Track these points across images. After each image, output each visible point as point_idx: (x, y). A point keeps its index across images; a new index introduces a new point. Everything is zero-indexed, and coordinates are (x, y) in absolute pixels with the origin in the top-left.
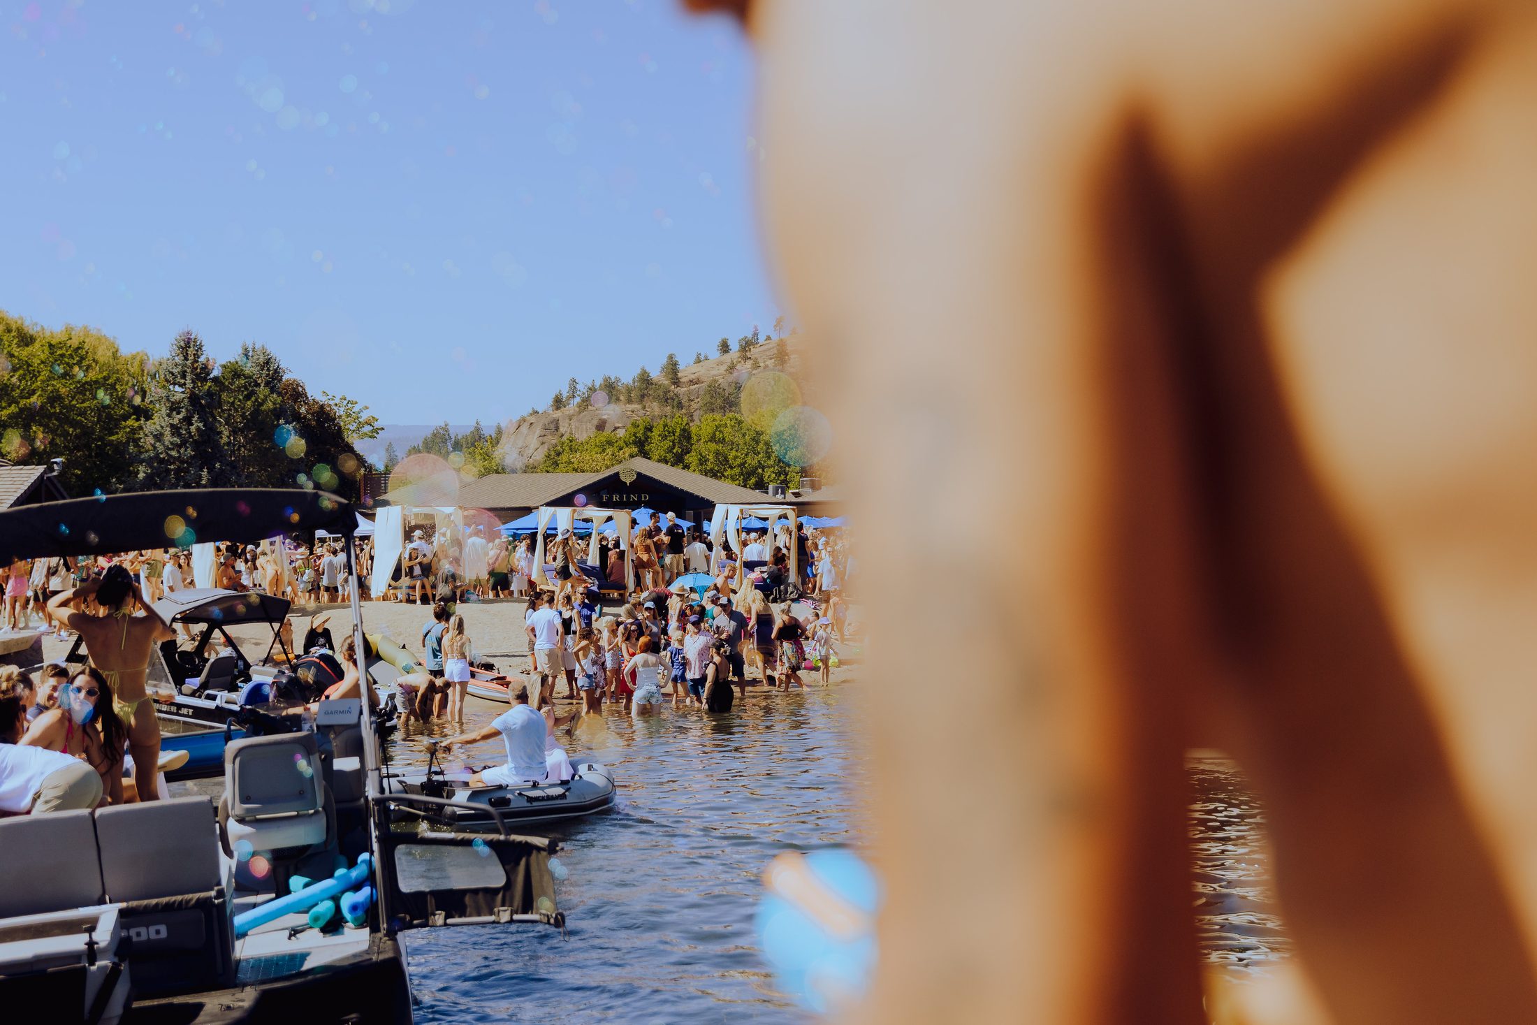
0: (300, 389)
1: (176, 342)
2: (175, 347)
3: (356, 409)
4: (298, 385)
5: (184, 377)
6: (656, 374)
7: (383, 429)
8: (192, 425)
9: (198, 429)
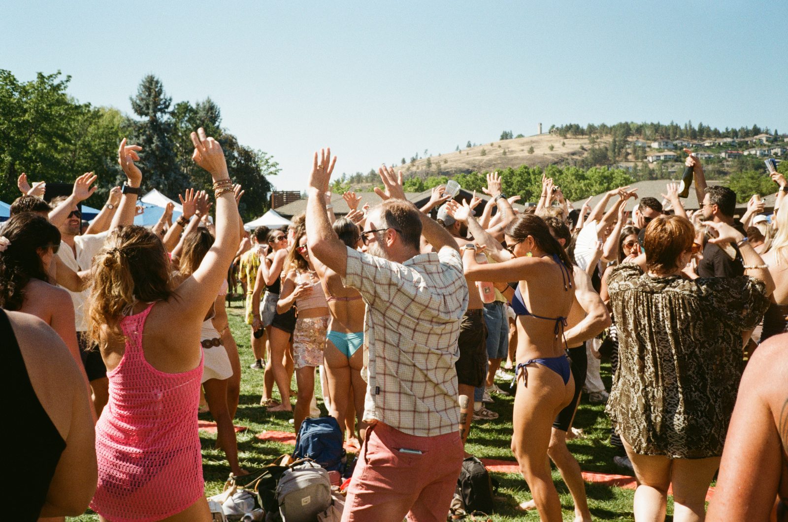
0: (234, 140)
1: (142, 83)
2: (142, 87)
3: (267, 157)
4: (233, 138)
5: (148, 108)
6: (377, 172)
7: (281, 170)
8: (153, 143)
9: (157, 146)
